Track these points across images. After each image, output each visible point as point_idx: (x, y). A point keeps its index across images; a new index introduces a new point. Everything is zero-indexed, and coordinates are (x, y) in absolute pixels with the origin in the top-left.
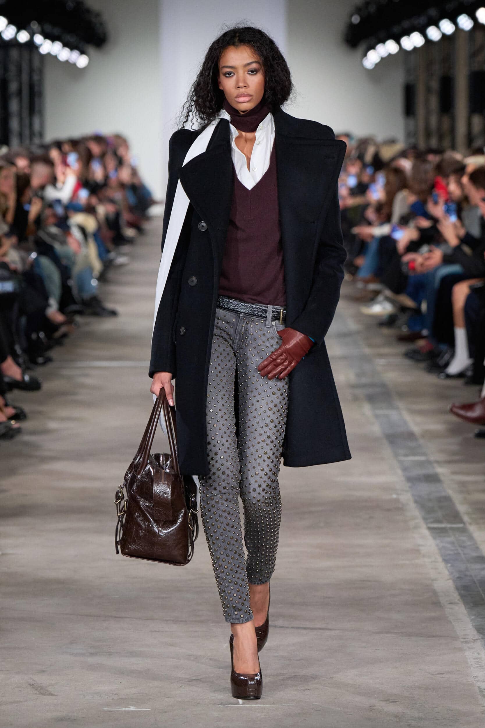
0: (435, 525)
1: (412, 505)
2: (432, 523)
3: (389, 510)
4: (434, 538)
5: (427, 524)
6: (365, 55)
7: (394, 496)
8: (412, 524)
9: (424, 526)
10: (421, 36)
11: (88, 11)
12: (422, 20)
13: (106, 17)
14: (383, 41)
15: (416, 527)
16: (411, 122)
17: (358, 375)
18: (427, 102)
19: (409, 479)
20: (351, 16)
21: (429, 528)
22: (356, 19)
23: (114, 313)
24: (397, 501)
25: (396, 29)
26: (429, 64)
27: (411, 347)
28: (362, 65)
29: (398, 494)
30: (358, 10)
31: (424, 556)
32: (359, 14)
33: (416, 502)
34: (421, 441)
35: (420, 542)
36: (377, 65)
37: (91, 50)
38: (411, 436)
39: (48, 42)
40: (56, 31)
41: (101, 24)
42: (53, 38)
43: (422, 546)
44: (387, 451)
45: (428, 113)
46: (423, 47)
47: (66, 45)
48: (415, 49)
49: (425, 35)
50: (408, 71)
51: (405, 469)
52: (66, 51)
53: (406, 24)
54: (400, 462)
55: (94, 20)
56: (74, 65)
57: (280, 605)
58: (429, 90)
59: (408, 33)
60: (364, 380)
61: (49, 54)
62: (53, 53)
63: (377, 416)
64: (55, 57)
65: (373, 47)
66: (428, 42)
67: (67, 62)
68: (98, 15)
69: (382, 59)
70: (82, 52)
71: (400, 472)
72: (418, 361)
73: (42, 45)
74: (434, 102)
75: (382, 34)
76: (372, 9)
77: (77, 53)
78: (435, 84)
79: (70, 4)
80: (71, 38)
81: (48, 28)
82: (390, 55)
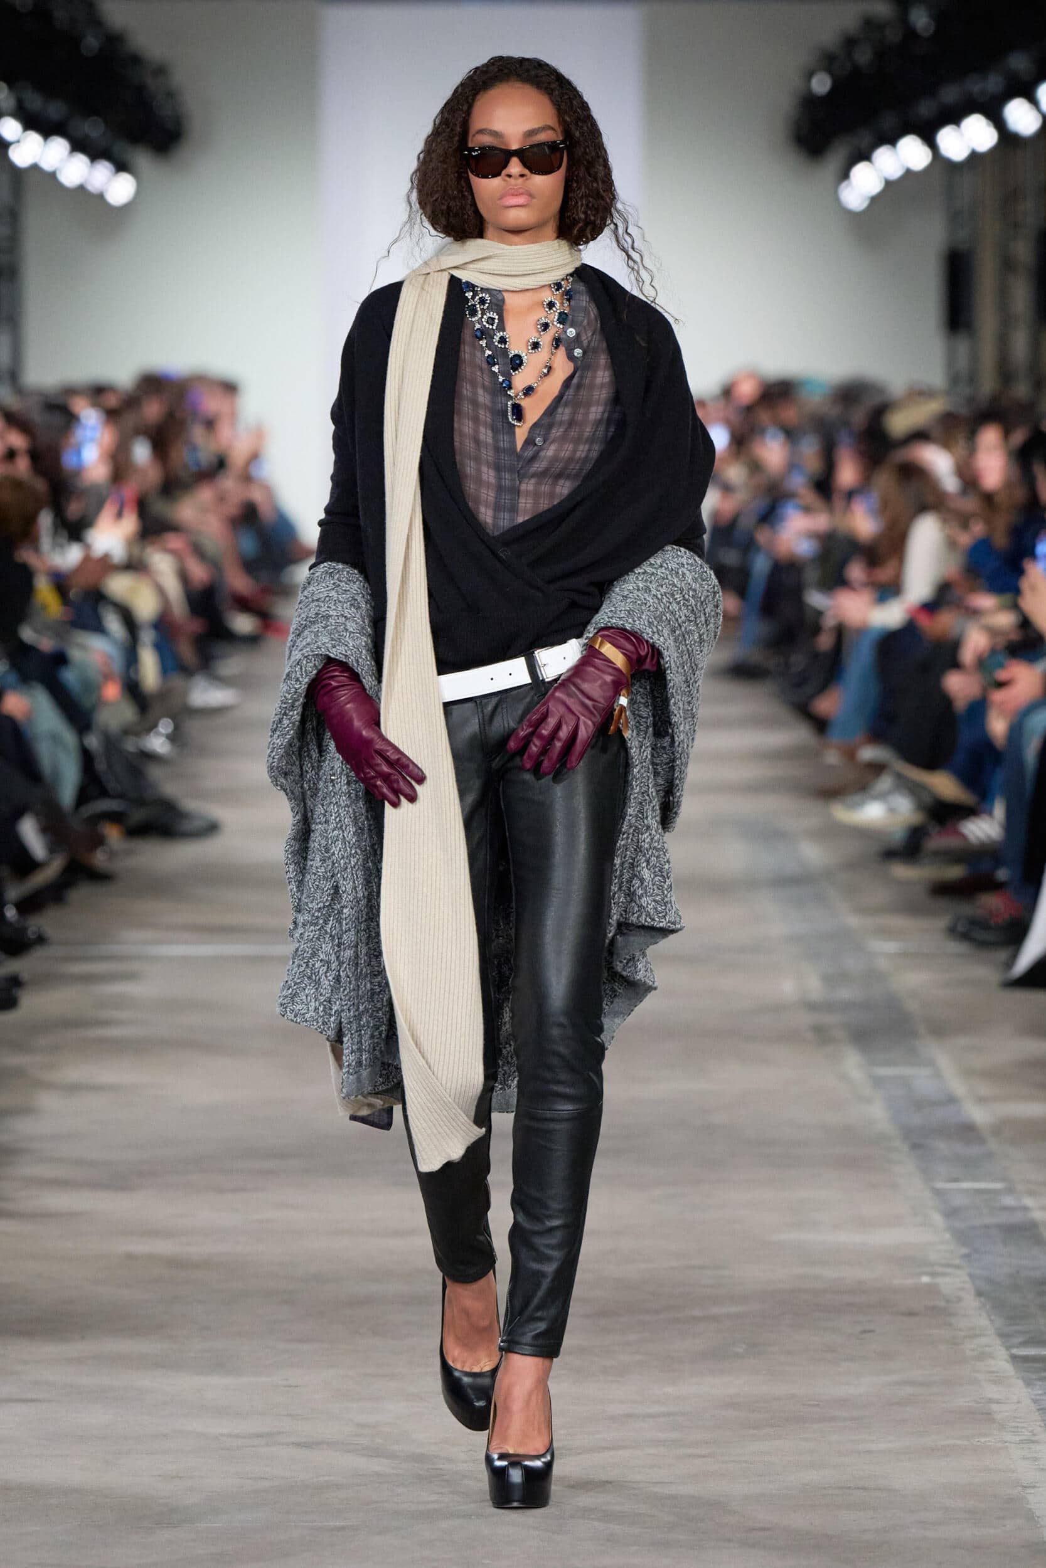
0: (1032, 1351)
1: (970, 1302)
2: (1024, 1344)
3: (911, 1314)
4: (1028, 1383)
5: (1008, 1348)
6: (845, 175)
7: (925, 1279)
8: (969, 1347)
9: (1002, 1353)
10: (988, 125)
11: (136, 60)
12: (993, 83)
13: (180, 78)
14: (891, 140)
15: (982, 1356)
16: (963, 347)
17: (828, 980)
18: (1003, 293)
19: (962, 1237)
20: (810, 75)
21: (1014, 1358)
22: (821, 84)
23: (211, 828)
24: (932, 1290)
25: (925, 109)
26: (1010, 198)
27: (966, 909)
28: (837, 200)
29: (933, 1275)
30: (828, 61)
31: (1003, 1427)
32: (829, 70)
33: (979, 1294)
34: (993, 1145)
35: (992, 1391)
36: (874, 200)
37: (143, 159)
38: (968, 1131)
39: (34, 138)
40: (55, 110)
41: (170, 95)
42: (47, 129)
43: (998, 1402)
44: (906, 1169)
45: (1006, 322)
46: (993, 151)
47: (78, 146)
48: (974, 156)
49: (999, 122)
50: (955, 217)
51: (951, 1213)
52: (80, 161)
53: (950, 94)
54: (938, 1193)
55: (150, 81)
56: (101, 197)
57: (635, 1548)
58: (1007, 265)
59: (954, 117)
60: (845, 994)
61: (35, 167)
62: (47, 165)
63: (878, 1082)
64: (53, 175)
65: (865, 156)
66: (1007, 137)
67: (81, 188)
68: (161, 71)
69: (889, 184)
70: (121, 166)
71: (937, 1218)
72: (983, 945)
73: (17, 144)
74: (1022, 295)
75: (889, 121)
76: (864, 56)
77: (106, 168)
78: (1023, 250)
79: (92, 43)
80: (93, 129)
81: (35, 102)
82: (909, 172)
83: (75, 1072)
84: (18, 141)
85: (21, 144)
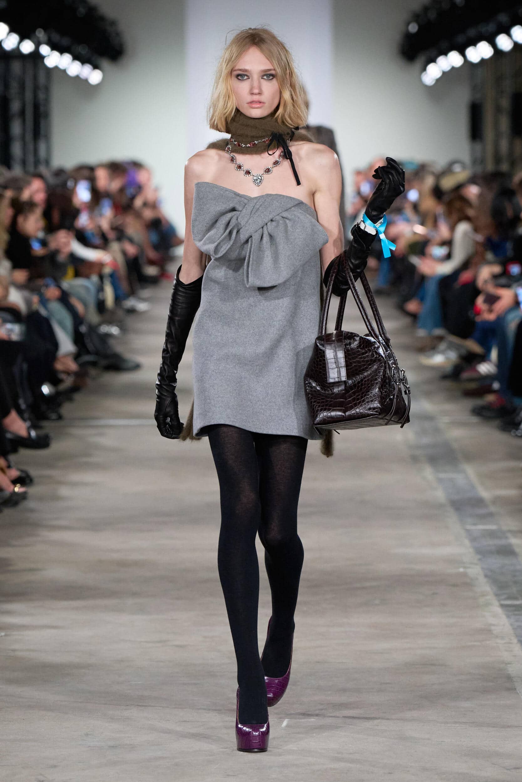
0: (509, 602)
1: (482, 580)
2: (505, 599)
3: (455, 585)
4: (508, 617)
5: (499, 601)
6: (424, 69)
7: (461, 570)
8: (482, 600)
9: (496, 603)
10: (489, 46)
11: (102, 19)
12: (491, 27)
13: (123, 26)
14: (445, 53)
15: (487, 604)
16: (478, 147)
18: (496, 122)
19: (478, 551)
20: (408, 24)
21: (502, 606)
22: (413, 28)
23: (137, 367)
24: (465, 575)
25: (460, 39)
26: (499, 79)
27: (479, 402)
28: (421, 80)
29: (465, 567)
30: (416, 17)
31: (497, 637)
32: (417, 22)
33: (486, 576)
34: (492, 508)
35: (491, 620)
36: (438, 80)
37: (105, 63)
38: (479, 502)
39: (56, 54)
40: (65, 41)
41: (118, 34)
42: (62, 50)
43: (494, 625)
44: (452, 519)
45: (498, 136)
46: (491, 58)
47: (76, 57)
48: (483, 61)
49: (494, 45)
50: (474, 88)
51: (473, 539)
52: (77, 64)
53: (472, 32)
54: (468, 531)
55: (109, 29)
56: (86, 81)
57: (329, 692)
58: (498, 109)
59: (474, 42)
60: (425, 441)
61: (56, 68)
62: (62, 67)
63: (440, 480)
64: (64, 71)
65: (433, 60)
66: (498, 52)
67: (77, 77)
68: (113, 23)
69: (444, 73)
70: (96, 67)
71: (467, 542)
72: (488, 418)
73: (48, 57)
74: (505, 123)
75: (444, 45)
76: (432, 15)
77: (88, 67)
78: (505, 103)
79: (82, 10)
80: (83, 50)
81: (56, 37)
82: (453, 68)
83: (75, 477)
84: (49, 56)
85: (50, 57)
